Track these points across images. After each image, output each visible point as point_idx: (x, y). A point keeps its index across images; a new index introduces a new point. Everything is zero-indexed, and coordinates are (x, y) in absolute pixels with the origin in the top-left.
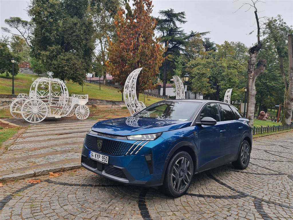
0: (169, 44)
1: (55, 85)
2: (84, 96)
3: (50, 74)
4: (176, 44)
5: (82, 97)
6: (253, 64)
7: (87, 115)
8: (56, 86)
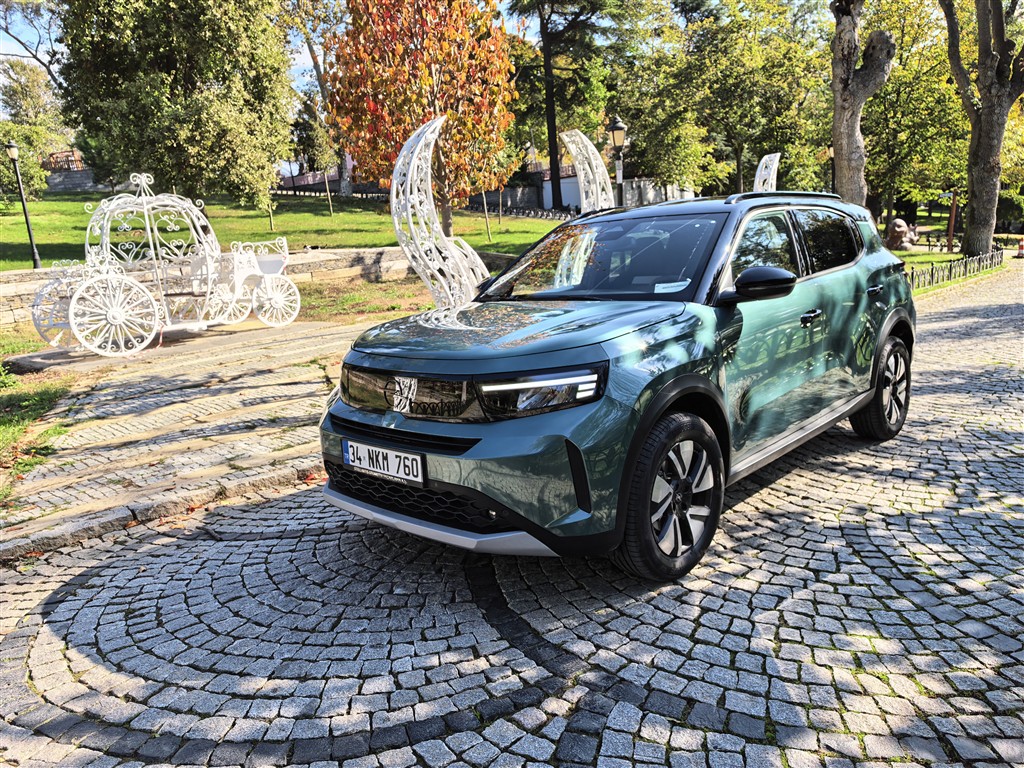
0: (554, 17)
1: (165, 218)
2: (274, 244)
3: (144, 179)
4: (577, 15)
5: (267, 250)
6: (849, 53)
7: (294, 310)
8: (171, 220)
